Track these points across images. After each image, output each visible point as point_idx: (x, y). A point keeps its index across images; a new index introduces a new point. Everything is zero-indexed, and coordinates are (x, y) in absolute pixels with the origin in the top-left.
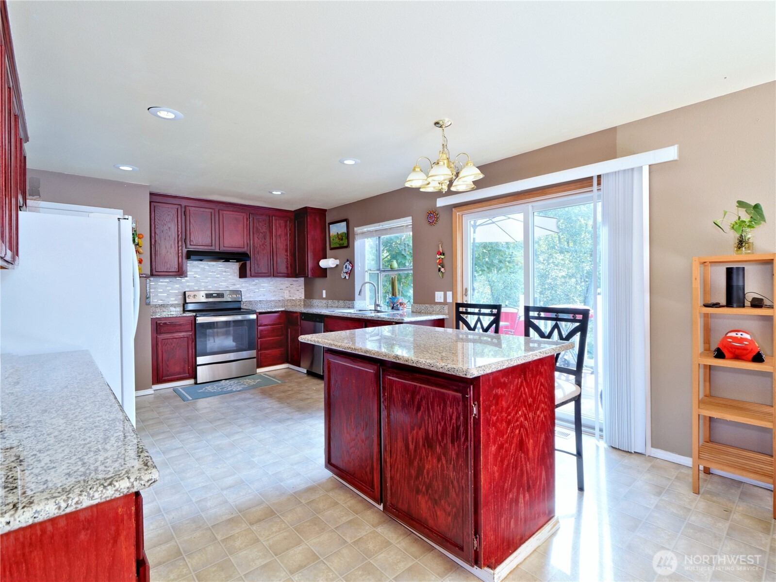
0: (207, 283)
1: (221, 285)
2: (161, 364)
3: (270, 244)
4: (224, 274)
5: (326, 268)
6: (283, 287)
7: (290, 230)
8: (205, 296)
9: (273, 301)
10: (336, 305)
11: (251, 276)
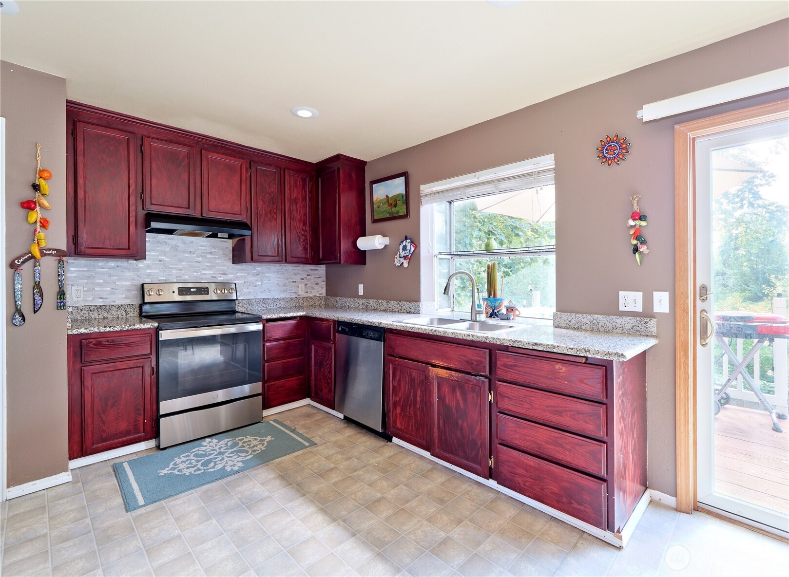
0: (182, 270)
1: (205, 274)
2: (89, 420)
3: (281, 211)
4: (209, 256)
5: (365, 251)
6: (297, 278)
7: (310, 192)
8: (176, 292)
9: (283, 299)
10: (383, 308)
11: (252, 260)
